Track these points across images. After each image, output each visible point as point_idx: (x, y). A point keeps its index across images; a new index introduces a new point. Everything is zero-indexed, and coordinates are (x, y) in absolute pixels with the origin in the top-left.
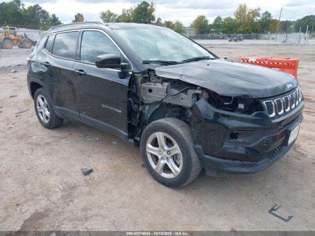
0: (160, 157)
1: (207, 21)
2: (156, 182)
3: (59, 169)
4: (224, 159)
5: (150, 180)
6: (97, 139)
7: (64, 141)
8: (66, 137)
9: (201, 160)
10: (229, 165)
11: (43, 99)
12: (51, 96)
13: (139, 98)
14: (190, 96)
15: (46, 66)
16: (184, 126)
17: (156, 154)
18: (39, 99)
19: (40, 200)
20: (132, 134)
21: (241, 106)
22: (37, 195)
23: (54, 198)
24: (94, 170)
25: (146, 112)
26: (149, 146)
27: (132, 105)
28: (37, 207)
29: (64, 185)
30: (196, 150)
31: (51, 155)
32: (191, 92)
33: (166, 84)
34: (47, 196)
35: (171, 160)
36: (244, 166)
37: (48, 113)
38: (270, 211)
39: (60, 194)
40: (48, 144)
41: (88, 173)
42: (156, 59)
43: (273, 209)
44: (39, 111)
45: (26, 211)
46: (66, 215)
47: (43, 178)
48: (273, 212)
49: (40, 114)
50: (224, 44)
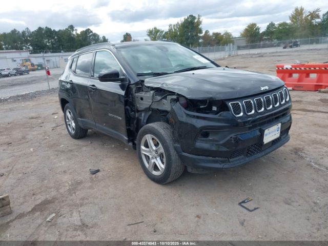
0: (150, 157)
1: (258, 29)
2: (149, 180)
3: (73, 170)
4: (199, 155)
5: (144, 178)
6: (113, 146)
7: (84, 148)
8: (87, 146)
9: (181, 157)
10: (203, 161)
11: (70, 112)
12: (75, 109)
13: (134, 106)
14: (169, 102)
15: (71, 84)
16: (167, 128)
17: (147, 154)
18: (68, 114)
19: (51, 191)
20: (132, 138)
21: (215, 108)
22: (51, 188)
23: (62, 191)
24: (101, 170)
25: (142, 118)
26: (143, 147)
27: (130, 112)
28: (47, 196)
29: (73, 181)
30: (175, 148)
31: (70, 159)
32: (169, 97)
33: (152, 92)
34: (58, 189)
35: (158, 159)
36: (216, 162)
37: (74, 124)
38: (240, 204)
39: (68, 188)
40: (71, 151)
41: (95, 172)
42: (150, 72)
43: (244, 202)
44: (68, 123)
45: (39, 199)
46: (67, 202)
47: (58, 176)
48: (243, 204)
49: (69, 126)
50: (277, 52)
